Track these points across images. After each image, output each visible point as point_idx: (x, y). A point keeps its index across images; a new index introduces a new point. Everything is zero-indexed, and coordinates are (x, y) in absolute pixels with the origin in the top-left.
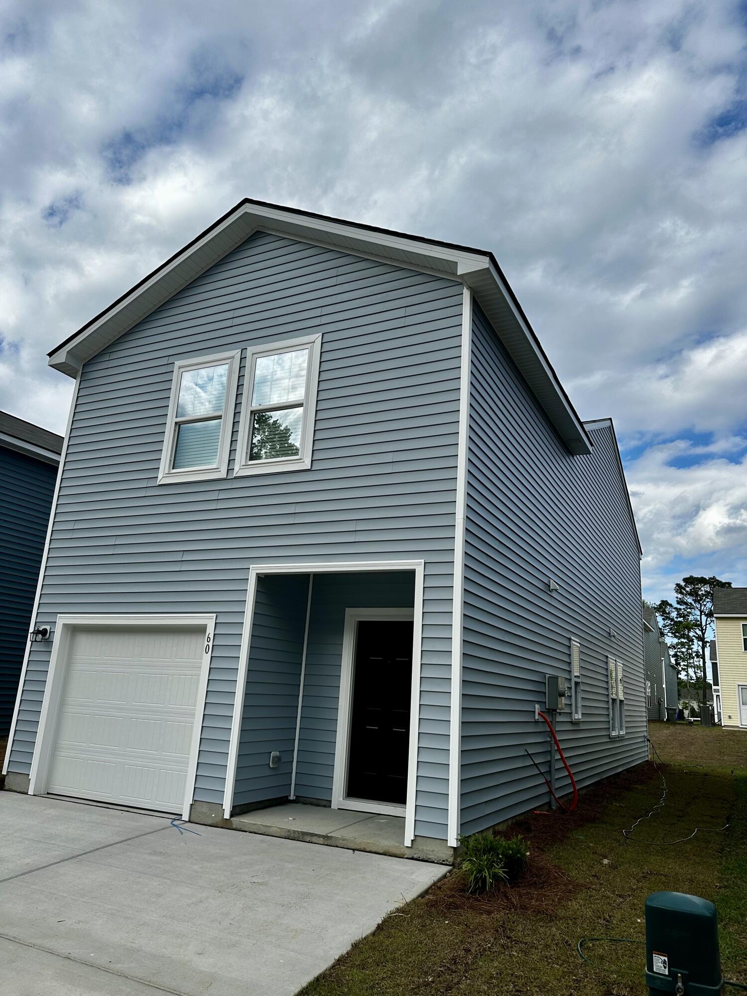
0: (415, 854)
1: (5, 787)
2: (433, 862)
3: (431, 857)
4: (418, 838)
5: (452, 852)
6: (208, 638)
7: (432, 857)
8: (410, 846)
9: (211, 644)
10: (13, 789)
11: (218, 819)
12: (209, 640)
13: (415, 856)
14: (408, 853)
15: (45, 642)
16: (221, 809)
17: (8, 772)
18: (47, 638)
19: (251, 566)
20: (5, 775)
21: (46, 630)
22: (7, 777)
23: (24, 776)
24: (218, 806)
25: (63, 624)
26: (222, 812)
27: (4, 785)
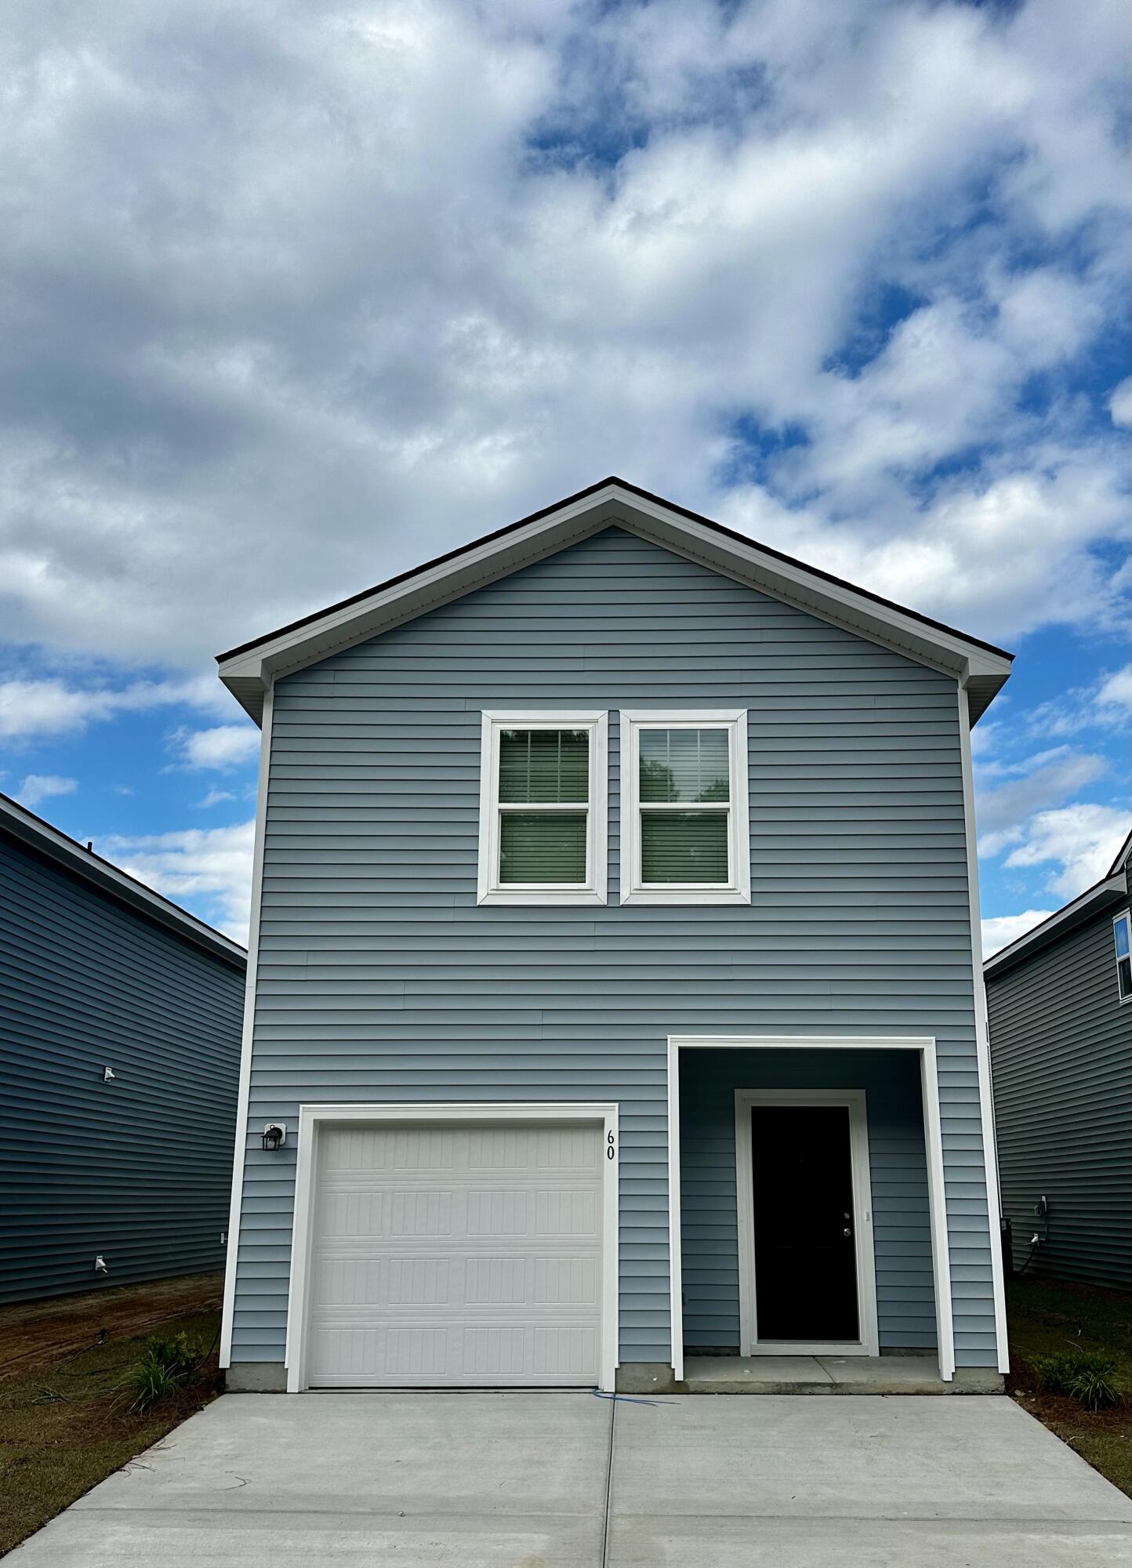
0: (957, 1388)
1: (227, 1387)
2: (981, 1394)
3: (976, 1388)
4: (959, 1370)
5: (1002, 1380)
6: (609, 1136)
7: (978, 1389)
8: (951, 1380)
9: (616, 1145)
10: (248, 1389)
11: (665, 1383)
12: (611, 1141)
13: (957, 1391)
14: (947, 1388)
15: (278, 1150)
16: (668, 1370)
17: (231, 1363)
18: (281, 1143)
19: (669, 1037)
20: (225, 1369)
21: (279, 1131)
22: (229, 1371)
23: (269, 1366)
24: (662, 1365)
25: (314, 1120)
26: (670, 1373)
27: (225, 1385)
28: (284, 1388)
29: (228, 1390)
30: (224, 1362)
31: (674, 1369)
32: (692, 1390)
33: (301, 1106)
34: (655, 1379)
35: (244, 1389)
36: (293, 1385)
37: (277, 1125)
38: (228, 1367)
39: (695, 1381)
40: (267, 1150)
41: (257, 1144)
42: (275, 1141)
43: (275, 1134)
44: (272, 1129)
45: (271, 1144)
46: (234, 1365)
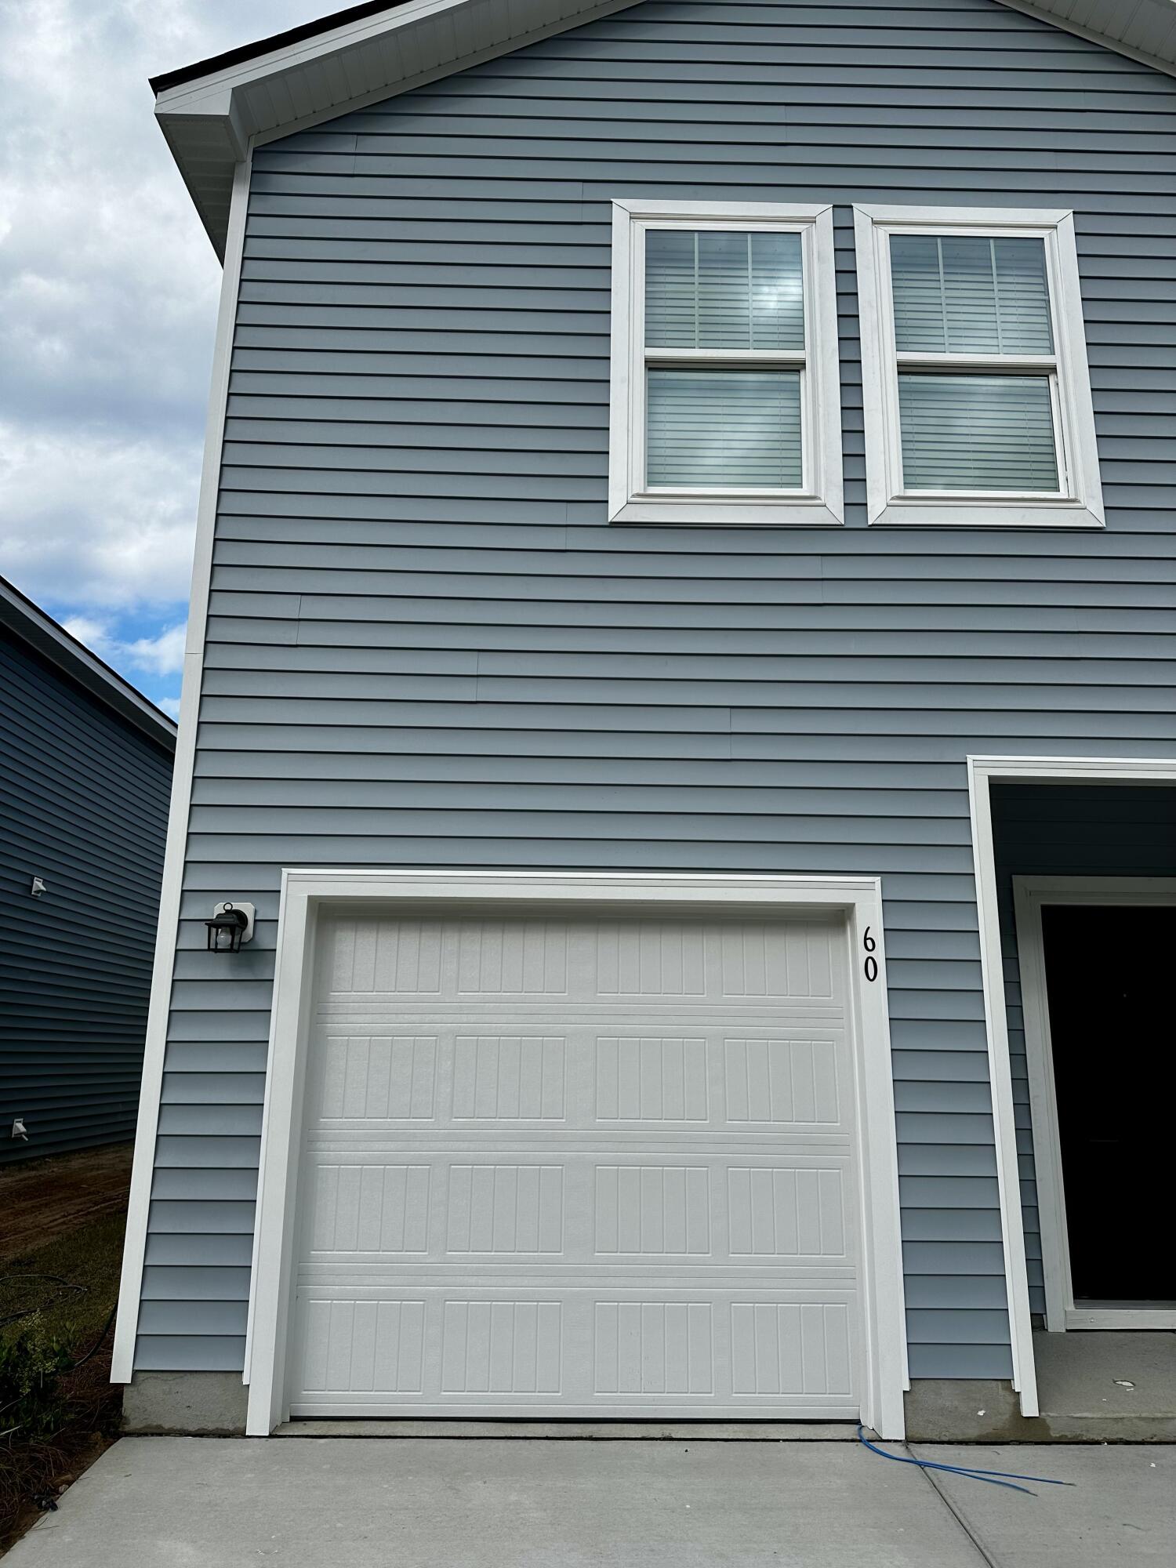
1: (127, 1423)
6: (866, 939)
9: (880, 955)
10: (167, 1426)
11: (1001, 1420)
12: (870, 946)
15: (237, 951)
16: (1007, 1393)
17: (135, 1373)
18: (245, 939)
19: (970, 758)
20: (120, 1387)
21: (241, 917)
22: (131, 1389)
23: (213, 1379)
24: (994, 1383)
25: (310, 897)
26: (1011, 1399)
27: (121, 1416)
28: (239, 1425)
29: (127, 1428)
30: (121, 1371)
31: (1018, 1393)
32: (1054, 1434)
33: (285, 871)
34: (981, 1413)
35: (159, 1427)
36: (258, 1421)
37: (237, 906)
38: (130, 1382)
39: (1063, 1418)
40: (216, 950)
41: (198, 938)
42: (233, 934)
43: (235, 922)
44: (228, 912)
45: (224, 939)
46: (141, 1376)
